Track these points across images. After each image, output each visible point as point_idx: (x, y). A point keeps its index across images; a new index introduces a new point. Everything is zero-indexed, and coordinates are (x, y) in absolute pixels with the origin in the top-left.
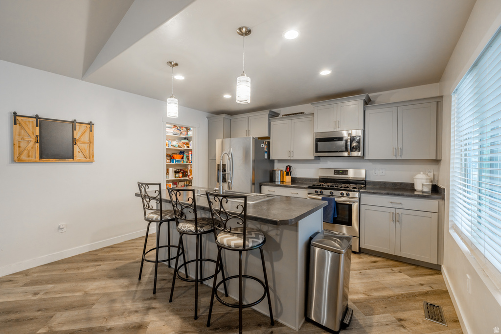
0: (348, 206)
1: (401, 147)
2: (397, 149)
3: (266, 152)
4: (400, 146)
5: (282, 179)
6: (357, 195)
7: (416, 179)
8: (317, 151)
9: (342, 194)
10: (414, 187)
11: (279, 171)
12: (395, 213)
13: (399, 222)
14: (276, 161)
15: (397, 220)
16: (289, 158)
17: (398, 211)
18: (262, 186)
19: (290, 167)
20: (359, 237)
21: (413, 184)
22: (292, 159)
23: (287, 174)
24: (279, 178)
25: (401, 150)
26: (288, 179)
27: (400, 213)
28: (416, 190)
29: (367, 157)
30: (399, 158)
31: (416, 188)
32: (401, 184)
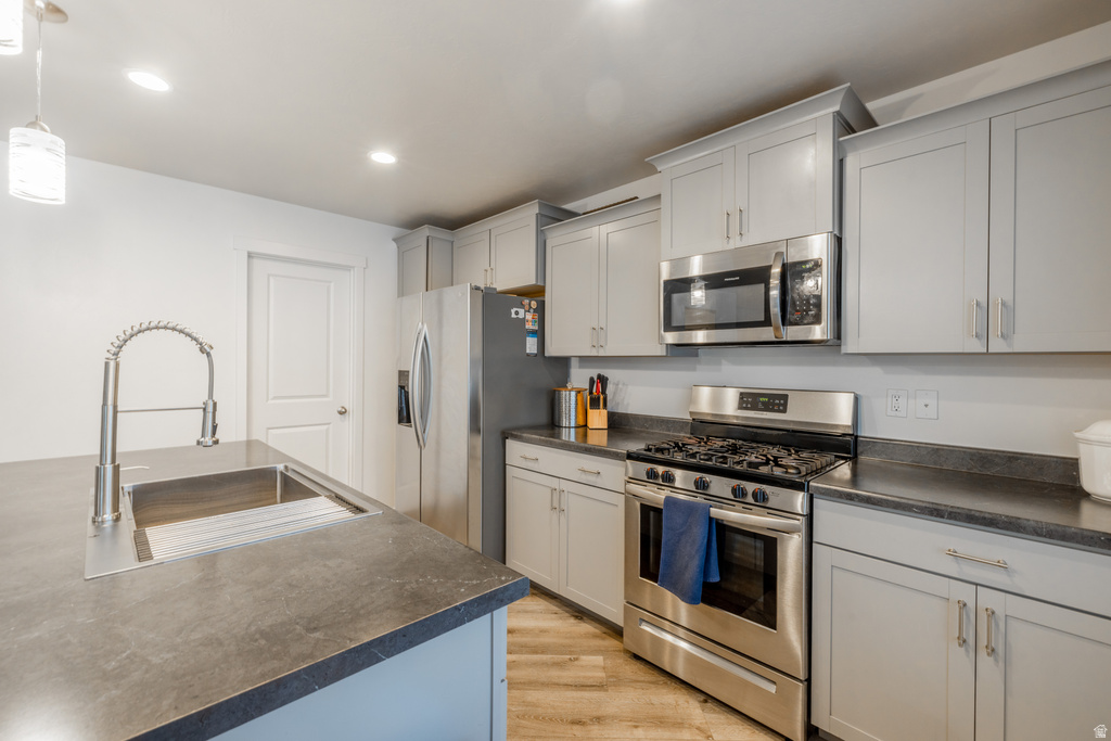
0: (760, 544)
1: (1009, 298)
2: (986, 309)
3: (533, 333)
4: (1001, 292)
5: (581, 417)
6: (799, 500)
7: (1089, 442)
8: (669, 326)
9: (739, 493)
10: (1077, 478)
11: (573, 394)
12: (971, 604)
13: (992, 651)
14: (574, 363)
15: (983, 641)
16: (594, 353)
17: (988, 599)
18: (510, 443)
19: (603, 380)
20: (809, 681)
21: (1072, 465)
22: (602, 353)
23: (595, 403)
24: (573, 417)
25: (1009, 309)
26: (598, 419)
27: (1000, 612)
28: (1087, 495)
29: (851, 345)
30: (997, 346)
31: (1088, 483)
32: (1012, 458)
